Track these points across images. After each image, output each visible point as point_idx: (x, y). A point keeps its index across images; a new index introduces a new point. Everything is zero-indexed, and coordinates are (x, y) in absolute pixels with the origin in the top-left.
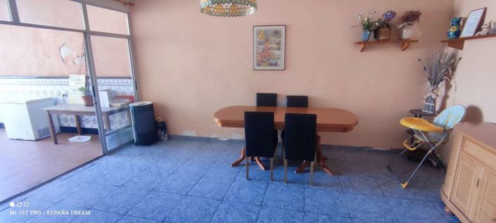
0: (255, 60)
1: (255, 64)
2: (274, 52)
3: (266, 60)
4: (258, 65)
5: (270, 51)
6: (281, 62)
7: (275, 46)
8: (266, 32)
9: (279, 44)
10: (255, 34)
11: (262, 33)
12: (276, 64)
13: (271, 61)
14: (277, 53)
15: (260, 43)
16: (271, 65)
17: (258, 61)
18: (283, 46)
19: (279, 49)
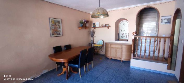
0: (51, 33)
1: (52, 35)
2: (58, 29)
3: (55, 32)
4: (53, 35)
5: (57, 29)
6: (61, 33)
7: (59, 27)
8: (54, 21)
9: (60, 26)
10: (50, 21)
11: (53, 21)
12: (59, 34)
13: (57, 33)
14: (59, 29)
15: (53, 25)
16: (58, 34)
17: (52, 33)
18: (61, 27)
19: (60, 28)
